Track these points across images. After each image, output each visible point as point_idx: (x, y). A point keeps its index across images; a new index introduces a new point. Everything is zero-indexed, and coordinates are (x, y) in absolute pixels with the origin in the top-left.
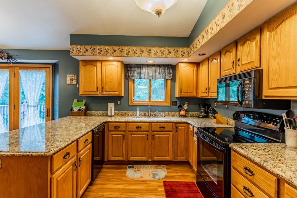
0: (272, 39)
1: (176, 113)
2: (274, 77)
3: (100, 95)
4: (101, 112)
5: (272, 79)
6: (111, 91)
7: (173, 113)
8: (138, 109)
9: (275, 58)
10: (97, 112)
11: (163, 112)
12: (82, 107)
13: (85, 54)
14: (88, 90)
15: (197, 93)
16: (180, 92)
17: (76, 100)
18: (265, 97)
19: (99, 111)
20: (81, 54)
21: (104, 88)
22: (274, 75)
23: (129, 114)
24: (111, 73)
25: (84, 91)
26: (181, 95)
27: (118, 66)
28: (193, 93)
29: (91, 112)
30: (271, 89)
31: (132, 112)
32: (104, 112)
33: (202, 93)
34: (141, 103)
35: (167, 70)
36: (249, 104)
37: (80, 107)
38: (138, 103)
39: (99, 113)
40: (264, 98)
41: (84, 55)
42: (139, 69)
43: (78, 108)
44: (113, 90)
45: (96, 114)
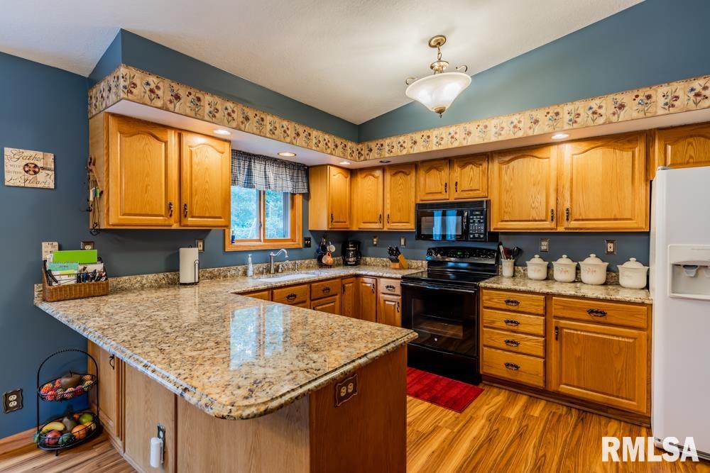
0: (504, 172)
1: (312, 262)
2: (506, 210)
3: (175, 226)
4: (151, 276)
5: (505, 212)
6: (207, 215)
7: (307, 262)
8: (250, 259)
9: (507, 191)
10: (139, 278)
11: (293, 262)
12: (90, 268)
13: (171, 106)
14: (137, 212)
15: (350, 223)
16: (330, 220)
17: (56, 244)
18: (494, 229)
19: (145, 276)
20: (159, 103)
21: (188, 207)
22: (506, 208)
23: (228, 274)
24: (207, 169)
25: (124, 215)
26: (333, 226)
27: (223, 153)
28: (345, 222)
29: (119, 279)
30: (502, 221)
31: (235, 267)
32: (161, 275)
33: (364, 223)
34: (249, 246)
35: (298, 173)
36: (479, 237)
37: (82, 267)
38: (245, 246)
39: (144, 281)
40: (492, 230)
41: (167, 110)
42: (247, 164)
43: (76, 272)
44: (212, 215)
45: (137, 285)
